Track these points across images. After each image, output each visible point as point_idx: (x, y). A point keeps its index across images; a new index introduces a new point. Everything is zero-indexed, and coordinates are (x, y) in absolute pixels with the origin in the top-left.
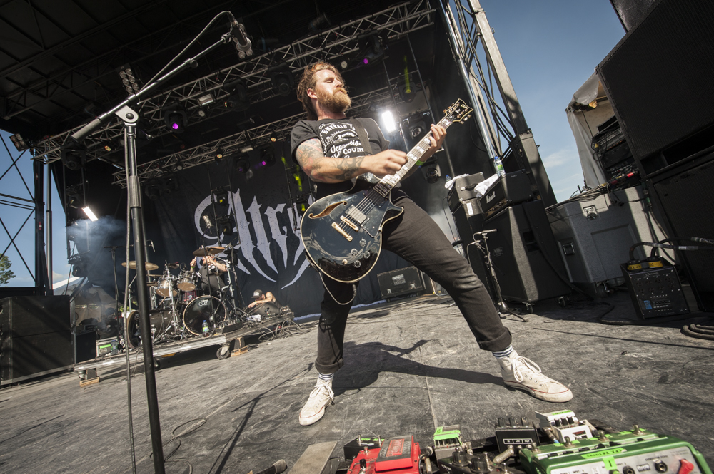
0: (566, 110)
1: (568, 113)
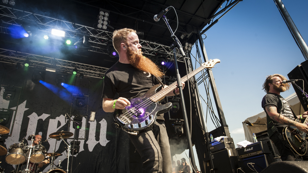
0: (243, 123)
1: (243, 124)
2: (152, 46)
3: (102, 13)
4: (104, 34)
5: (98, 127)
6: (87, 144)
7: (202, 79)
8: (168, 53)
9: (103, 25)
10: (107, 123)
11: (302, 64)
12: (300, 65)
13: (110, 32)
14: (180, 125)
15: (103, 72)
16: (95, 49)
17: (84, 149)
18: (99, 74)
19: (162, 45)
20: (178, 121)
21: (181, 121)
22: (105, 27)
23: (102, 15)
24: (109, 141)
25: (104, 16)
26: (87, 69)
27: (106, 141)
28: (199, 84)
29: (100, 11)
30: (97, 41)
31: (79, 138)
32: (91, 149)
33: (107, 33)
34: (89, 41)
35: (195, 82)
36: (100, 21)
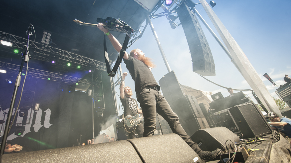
2: (85, 59)
3: (45, 33)
4: (48, 48)
5: (44, 115)
6: (34, 127)
7: (118, 83)
8: (96, 65)
9: (46, 41)
10: (51, 112)
11: (165, 76)
12: (164, 77)
13: (53, 47)
14: (102, 112)
15: (49, 75)
16: (40, 58)
17: (30, 130)
18: (45, 76)
19: (92, 59)
20: (100, 109)
21: (102, 109)
22: (47, 43)
23: (46, 34)
24: (51, 125)
25: (47, 35)
26: (35, 72)
27: (49, 125)
28: (116, 86)
29: (44, 31)
30: (42, 52)
31: (26, 123)
32: (36, 130)
33: (50, 47)
34: (35, 52)
35: (114, 84)
36: (44, 38)
